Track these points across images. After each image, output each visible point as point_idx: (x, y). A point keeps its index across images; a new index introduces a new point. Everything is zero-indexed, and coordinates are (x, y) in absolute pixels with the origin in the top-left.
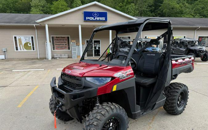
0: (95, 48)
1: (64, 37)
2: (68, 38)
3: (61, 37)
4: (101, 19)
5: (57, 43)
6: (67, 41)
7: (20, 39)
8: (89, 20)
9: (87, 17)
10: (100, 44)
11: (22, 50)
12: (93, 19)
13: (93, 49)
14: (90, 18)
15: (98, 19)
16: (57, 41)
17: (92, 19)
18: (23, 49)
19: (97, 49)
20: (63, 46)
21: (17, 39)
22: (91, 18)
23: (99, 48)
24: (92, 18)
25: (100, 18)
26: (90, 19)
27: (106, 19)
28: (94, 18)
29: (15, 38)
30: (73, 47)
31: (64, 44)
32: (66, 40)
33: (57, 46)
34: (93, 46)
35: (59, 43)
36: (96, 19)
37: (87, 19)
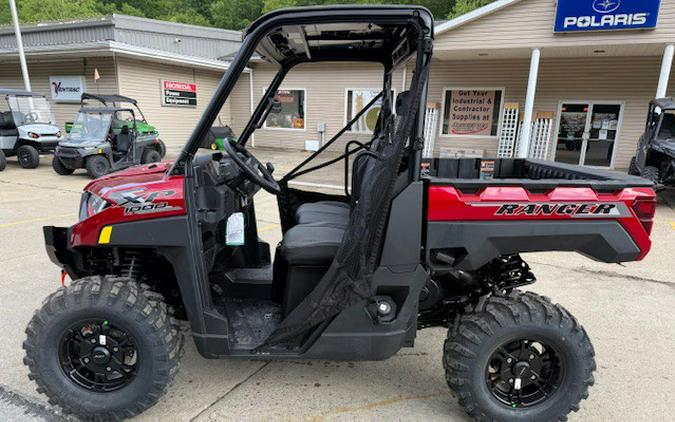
0: (594, 133)
1: (484, 93)
2: (498, 94)
3: (475, 92)
4: (627, 19)
5: (458, 113)
6: (492, 106)
7: (360, 98)
8: (574, 27)
9: (566, 20)
10: (617, 118)
11: (361, 131)
12: (593, 24)
13: (586, 136)
14: (578, 22)
15: (614, 20)
16: (459, 105)
17: (587, 24)
18: (364, 129)
19: (603, 136)
20: (476, 121)
21: (354, 96)
22: (584, 21)
23: (612, 134)
24: (590, 21)
25: (625, 16)
26: (580, 25)
27: (651, 22)
28: (598, 20)
29: (350, 93)
30: (506, 128)
31: (482, 114)
32: (489, 101)
33: (458, 121)
34: (588, 128)
35: (464, 113)
36: (603, 22)
37: (566, 26)
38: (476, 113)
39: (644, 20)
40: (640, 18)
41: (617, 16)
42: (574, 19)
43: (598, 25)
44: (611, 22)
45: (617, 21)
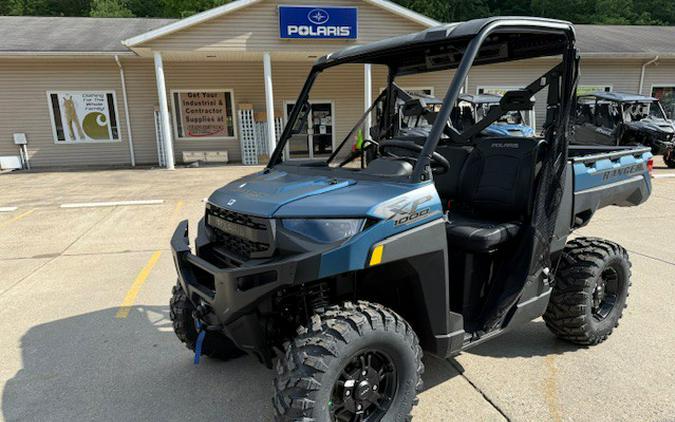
0: (316, 128)
1: (215, 95)
2: (227, 95)
3: (204, 94)
4: (337, 31)
5: (192, 116)
6: (223, 107)
7: (69, 103)
8: (296, 35)
9: (290, 27)
10: (330, 115)
11: (78, 140)
12: (312, 34)
13: (310, 132)
14: (299, 30)
15: (327, 31)
16: (191, 107)
17: (306, 33)
19: (323, 131)
20: (211, 123)
21: (61, 102)
22: (304, 30)
23: (329, 129)
24: (309, 30)
25: (334, 28)
26: (301, 33)
27: (353, 34)
28: (315, 30)
29: (54, 98)
30: (246, 129)
31: (216, 116)
32: (221, 103)
33: (194, 123)
34: (310, 125)
35: (198, 116)
36: (319, 32)
37: (290, 33)
38: (210, 116)
39: (348, 33)
40: (345, 31)
41: (329, 28)
42: (296, 28)
43: (315, 34)
44: (324, 32)
45: (329, 33)
